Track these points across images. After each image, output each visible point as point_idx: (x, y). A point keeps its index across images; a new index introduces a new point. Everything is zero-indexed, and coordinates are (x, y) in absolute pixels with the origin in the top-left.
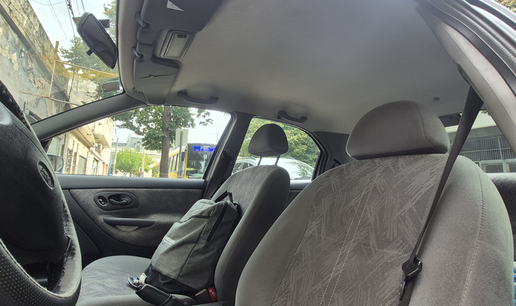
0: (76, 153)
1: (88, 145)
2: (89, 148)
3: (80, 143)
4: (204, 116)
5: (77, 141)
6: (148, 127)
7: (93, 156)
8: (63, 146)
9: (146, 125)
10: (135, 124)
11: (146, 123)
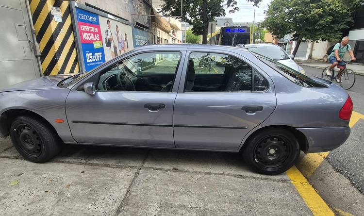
0: (161, 38)
1: (168, 32)
2: (168, 33)
3: (163, 32)
4: (233, 6)
5: (161, 31)
6: (196, 18)
7: (171, 37)
8: (154, 36)
9: (194, 17)
10: (189, 18)
11: (195, 16)
